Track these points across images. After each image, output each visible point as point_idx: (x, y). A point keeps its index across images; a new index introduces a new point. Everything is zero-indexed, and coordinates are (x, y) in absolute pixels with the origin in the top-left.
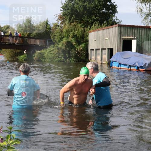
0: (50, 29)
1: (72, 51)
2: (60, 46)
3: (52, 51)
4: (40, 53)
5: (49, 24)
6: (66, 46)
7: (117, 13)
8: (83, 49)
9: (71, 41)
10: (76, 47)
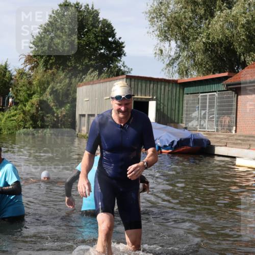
0: (11, 79)
1: (47, 117)
2: (28, 108)
3: (13, 116)
5: (9, 69)
6: (37, 108)
7: (124, 55)
8: (67, 114)
9: (48, 100)
10: (55, 110)
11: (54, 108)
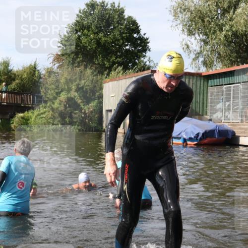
0: (40, 78)
1: (76, 114)
2: (56, 105)
3: (42, 114)
4: (23, 118)
5: (38, 69)
6: (65, 106)
7: (149, 50)
8: (94, 110)
9: (75, 97)
10: (82, 106)
11: (82, 105)
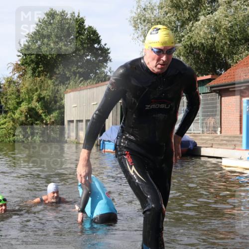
1: (37, 124)
2: (17, 116)
3: (3, 124)
6: (26, 116)
7: (110, 61)
8: (55, 120)
9: (36, 107)
11: (43, 115)
